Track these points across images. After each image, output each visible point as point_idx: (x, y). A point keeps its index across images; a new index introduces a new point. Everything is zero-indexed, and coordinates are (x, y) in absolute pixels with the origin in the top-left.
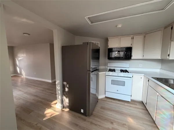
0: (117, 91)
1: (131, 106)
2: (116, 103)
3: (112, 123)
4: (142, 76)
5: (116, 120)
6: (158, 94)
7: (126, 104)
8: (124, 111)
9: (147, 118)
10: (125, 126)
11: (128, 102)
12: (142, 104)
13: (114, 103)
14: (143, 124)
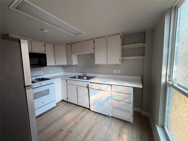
0: (43, 103)
1: (59, 109)
2: (46, 116)
3: (62, 130)
4: (59, 79)
5: (62, 126)
6: (76, 86)
7: (54, 110)
8: (59, 115)
9: (72, 107)
10: (70, 122)
11: (54, 108)
12: (64, 102)
13: (44, 118)
14: (74, 111)
